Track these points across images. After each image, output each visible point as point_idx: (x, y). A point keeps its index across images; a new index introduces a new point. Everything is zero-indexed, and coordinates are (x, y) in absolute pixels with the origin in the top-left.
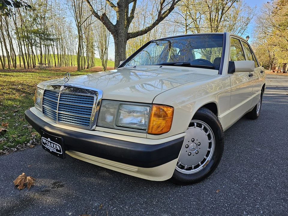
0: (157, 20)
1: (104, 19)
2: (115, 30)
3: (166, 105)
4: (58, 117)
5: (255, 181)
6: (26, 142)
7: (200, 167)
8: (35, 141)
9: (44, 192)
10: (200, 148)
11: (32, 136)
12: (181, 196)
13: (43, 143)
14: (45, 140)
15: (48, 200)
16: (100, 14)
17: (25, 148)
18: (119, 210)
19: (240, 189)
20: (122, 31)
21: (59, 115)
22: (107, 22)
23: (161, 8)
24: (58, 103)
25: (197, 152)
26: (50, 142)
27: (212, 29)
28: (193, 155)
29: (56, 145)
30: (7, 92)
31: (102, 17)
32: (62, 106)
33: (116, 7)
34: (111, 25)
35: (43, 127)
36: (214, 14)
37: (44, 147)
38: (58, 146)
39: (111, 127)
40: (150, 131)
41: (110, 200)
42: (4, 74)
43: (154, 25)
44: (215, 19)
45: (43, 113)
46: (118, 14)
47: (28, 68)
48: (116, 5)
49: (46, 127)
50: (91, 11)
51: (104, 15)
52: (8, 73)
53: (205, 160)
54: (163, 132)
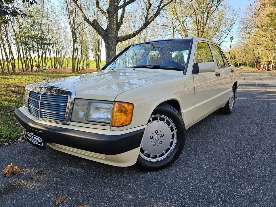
0: (144, 25)
1: (95, 24)
2: (105, 35)
3: (126, 102)
4: (40, 115)
5: (213, 167)
6: (17, 138)
7: (164, 155)
8: (25, 137)
9: (29, 178)
10: (163, 139)
11: (23, 133)
12: (146, 180)
13: (28, 137)
14: (29, 134)
15: (32, 185)
16: (91, 20)
17: (16, 143)
18: (91, 192)
19: (199, 174)
20: (111, 36)
21: (40, 113)
22: (98, 27)
23: (147, 13)
24: (40, 103)
25: (161, 142)
26: (34, 136)
27: (198, 31)
28: (158, 145)
29: (38, 138)
30: (5, 93)
31: (93, 23)
32: (43, 105)
33: (105, 13)
34: (102, 30)
35: (27, 123)
36: (199, 17)
37: (29, 141)
38: (40, 139)
39: (82, 122)
40: (113, 124)
41: (84, 185)
42: (3, 77)
43: (142, 29)
44: (201, 21)
45: (29, 111)
46: (108, 20)
47: (26, 71)
48: (106, 12)
49: (30, 123)
50: (83, 17)
51: (95, 21)
52: (6, 76)
53: (169, 149)
54: (124, 125)
